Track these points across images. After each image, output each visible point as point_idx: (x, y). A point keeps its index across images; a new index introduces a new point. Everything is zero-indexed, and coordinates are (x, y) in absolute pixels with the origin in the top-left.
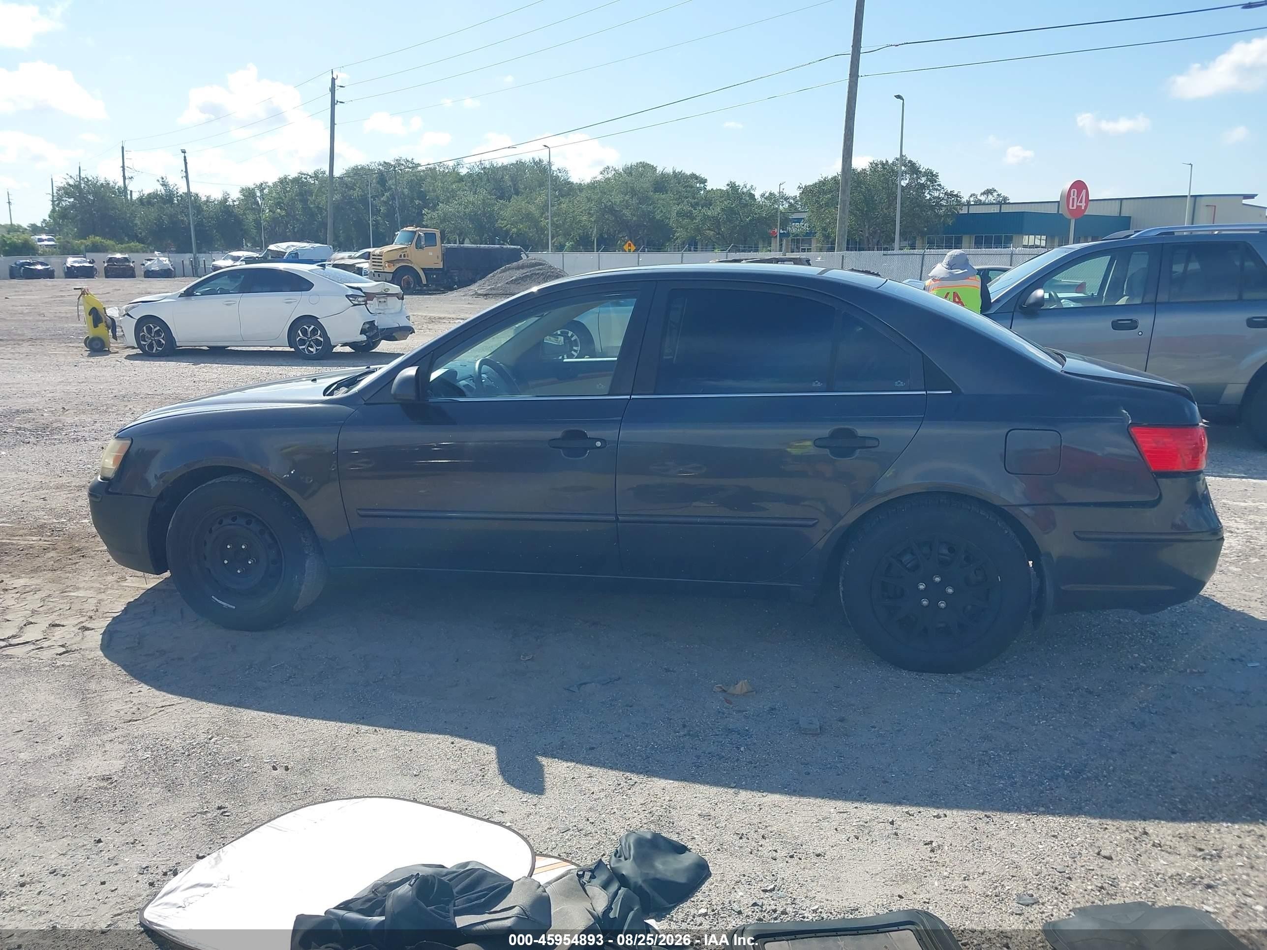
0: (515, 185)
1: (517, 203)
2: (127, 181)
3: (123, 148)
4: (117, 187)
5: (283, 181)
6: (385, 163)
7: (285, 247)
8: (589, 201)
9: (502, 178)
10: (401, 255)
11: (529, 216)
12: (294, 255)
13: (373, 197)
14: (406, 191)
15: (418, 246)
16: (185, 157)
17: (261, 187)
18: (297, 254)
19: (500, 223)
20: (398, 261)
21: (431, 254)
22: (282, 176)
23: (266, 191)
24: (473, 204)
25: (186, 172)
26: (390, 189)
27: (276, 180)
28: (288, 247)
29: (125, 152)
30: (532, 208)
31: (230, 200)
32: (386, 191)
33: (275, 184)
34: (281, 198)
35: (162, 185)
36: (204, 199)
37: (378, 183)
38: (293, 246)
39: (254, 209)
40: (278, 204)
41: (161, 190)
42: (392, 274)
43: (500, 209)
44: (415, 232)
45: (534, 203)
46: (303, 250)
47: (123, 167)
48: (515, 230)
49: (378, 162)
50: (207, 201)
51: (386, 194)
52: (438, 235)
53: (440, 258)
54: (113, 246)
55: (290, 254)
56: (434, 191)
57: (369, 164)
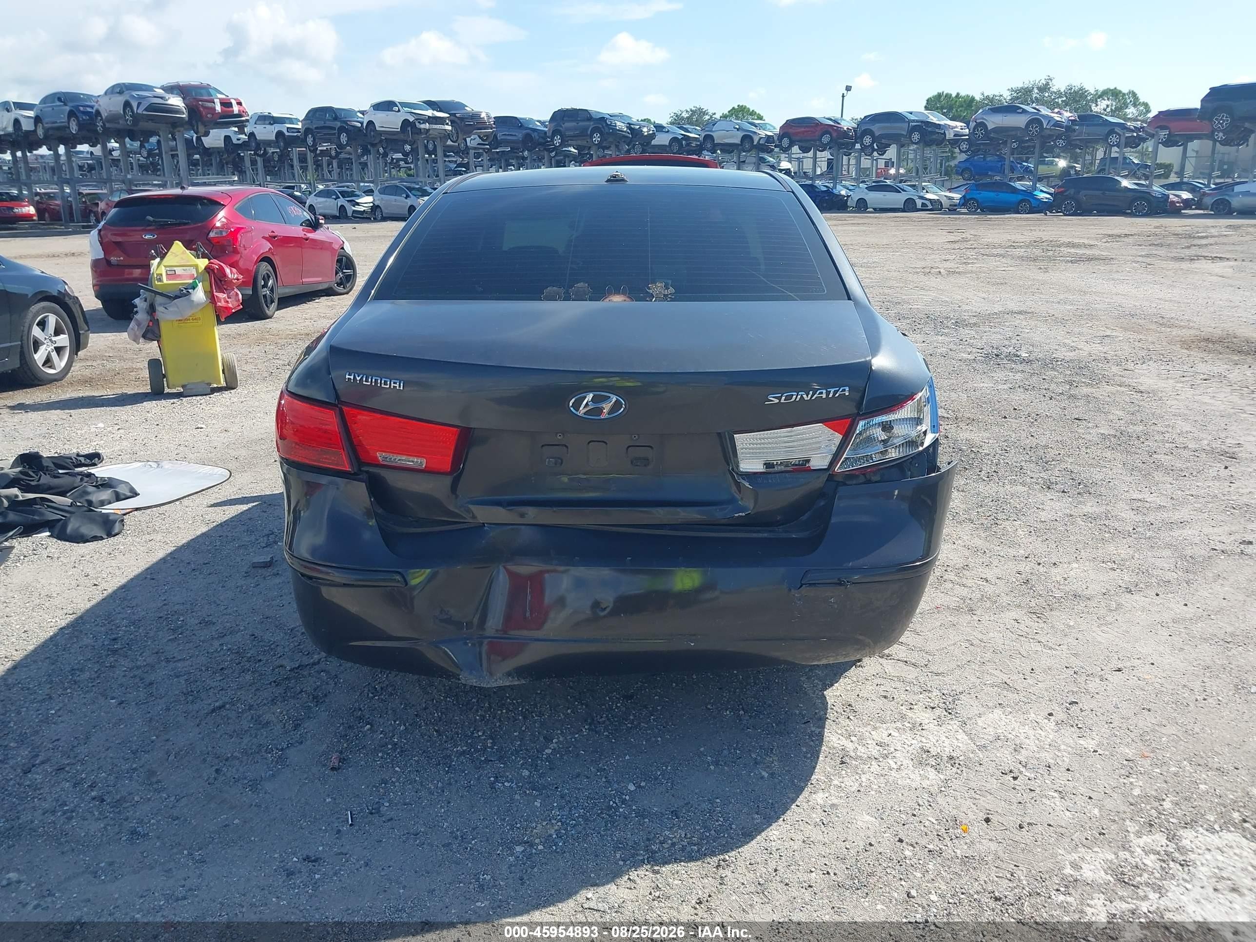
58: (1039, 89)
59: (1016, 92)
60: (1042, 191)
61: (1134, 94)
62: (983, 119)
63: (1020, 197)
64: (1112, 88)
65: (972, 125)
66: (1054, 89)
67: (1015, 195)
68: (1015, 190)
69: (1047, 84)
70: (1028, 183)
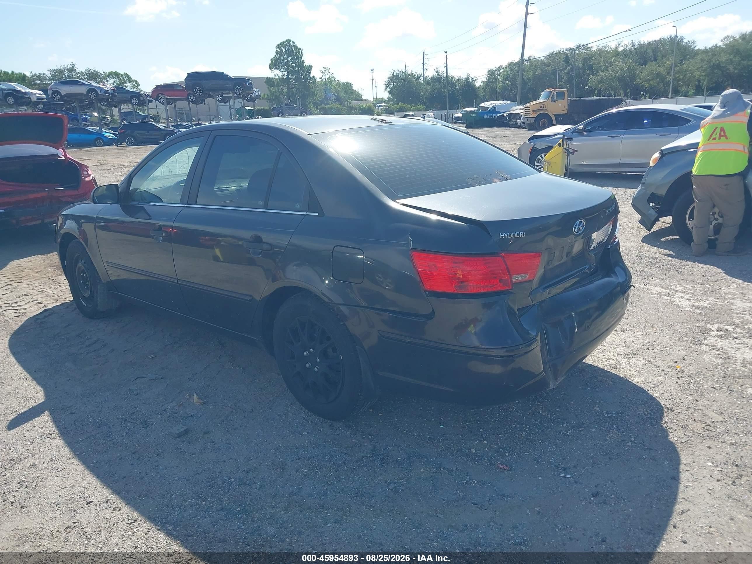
0: (654, 55)
1: (652, 66)
2: (425, 71)
3: (424, 53)
4: (417, 75)
5: (510, 65)
6: (570, 48)
7: (489, 104)
8: (702, 61)
9: (646, 50)
10: (541, 106)
11: (658, 75)
12: (493, 109)
13: (560, 71)
14: (581, 65)
15: (553, 100)
16: (446, 55)
17: (499, 69)
18: (495, 108)
19: (637, 81)
20: (539, 110)
21: (560, 105)
22: (510, 61)
23: (502, 71)
24: (622, 70)
25: (447, 64)
26: (571, 64)
27: (506, 64)
28: (491, 104)
29: (425, 55)
30: (661, 70)
31: (470, 78)
32: (568, 66)
33: (506, 67)
34: (509, 75)
35: (436, 72)
36: (457, 78)
37: (564, 61)
38: (494, 103)
39: (493, 82)
40: (507, 78)
41: (436, 75)
42: (534, 119)
43: (640, 71)
44: (551, 92)
45: (664, 66)
46: (499, 105)
47: (423, 63)
48: (647, 85)
49: (565, 48)
50: (458, 80)
51: (568, 68)
52: (566, 92)
53: (566, 107)
54: (410, 108)
55: (491, 108)
56: (599, 63)
57: (560, 50)
58: (68, 70)
59: (54, 71)
60: (106, 132)
61: (128, 76)
62: (57, 88)
63: (95, 137)
64: (114, 71)
65: (50, 92)
66: (78, 71)
67: (91, 135)
68: (90, 133)
69: (73, 67)
70: (96, 128)
